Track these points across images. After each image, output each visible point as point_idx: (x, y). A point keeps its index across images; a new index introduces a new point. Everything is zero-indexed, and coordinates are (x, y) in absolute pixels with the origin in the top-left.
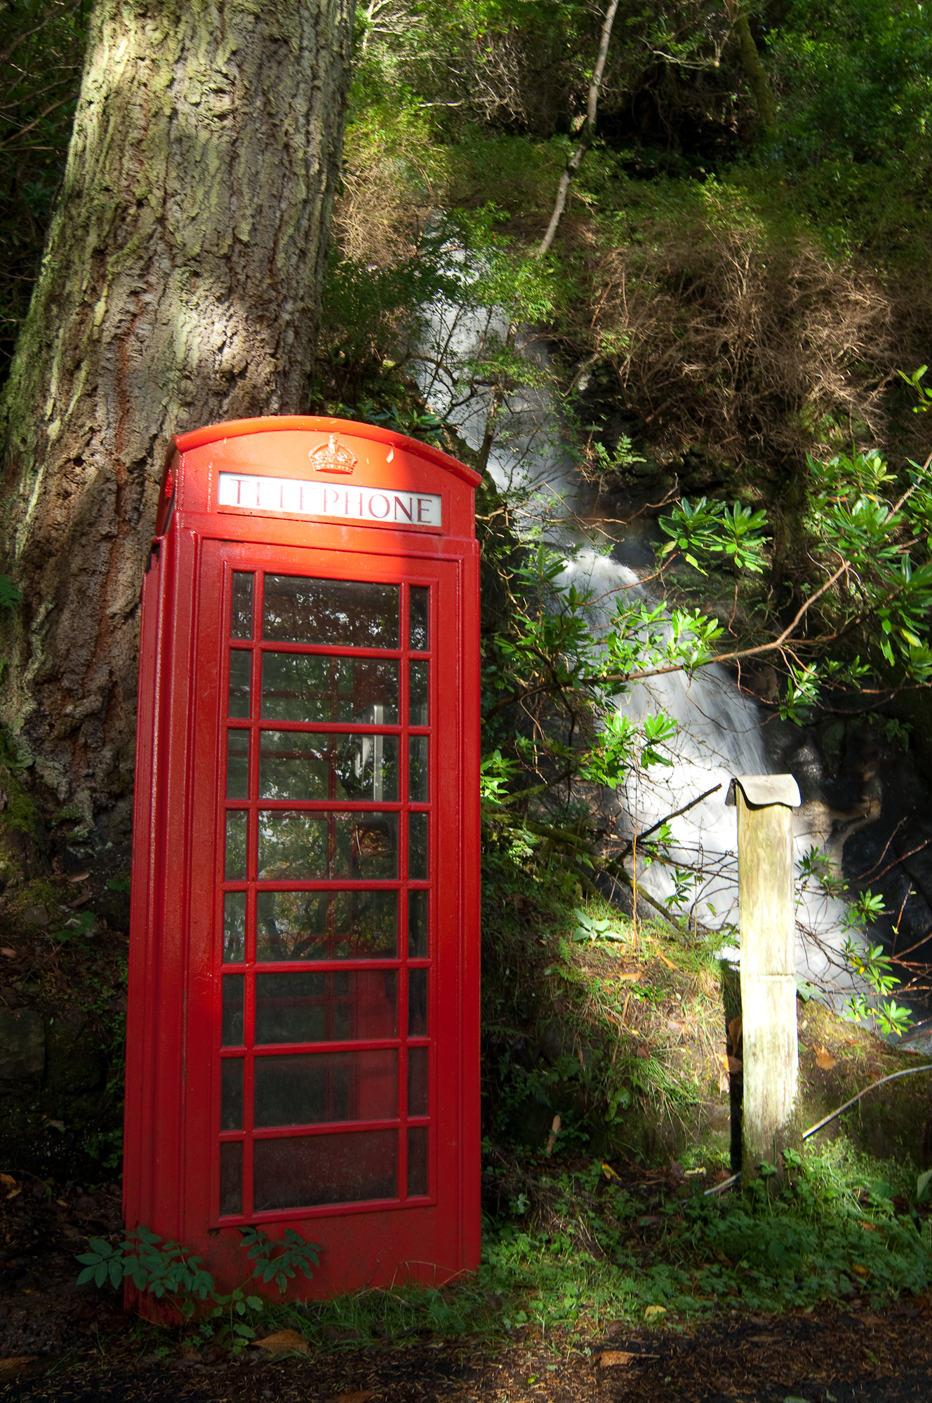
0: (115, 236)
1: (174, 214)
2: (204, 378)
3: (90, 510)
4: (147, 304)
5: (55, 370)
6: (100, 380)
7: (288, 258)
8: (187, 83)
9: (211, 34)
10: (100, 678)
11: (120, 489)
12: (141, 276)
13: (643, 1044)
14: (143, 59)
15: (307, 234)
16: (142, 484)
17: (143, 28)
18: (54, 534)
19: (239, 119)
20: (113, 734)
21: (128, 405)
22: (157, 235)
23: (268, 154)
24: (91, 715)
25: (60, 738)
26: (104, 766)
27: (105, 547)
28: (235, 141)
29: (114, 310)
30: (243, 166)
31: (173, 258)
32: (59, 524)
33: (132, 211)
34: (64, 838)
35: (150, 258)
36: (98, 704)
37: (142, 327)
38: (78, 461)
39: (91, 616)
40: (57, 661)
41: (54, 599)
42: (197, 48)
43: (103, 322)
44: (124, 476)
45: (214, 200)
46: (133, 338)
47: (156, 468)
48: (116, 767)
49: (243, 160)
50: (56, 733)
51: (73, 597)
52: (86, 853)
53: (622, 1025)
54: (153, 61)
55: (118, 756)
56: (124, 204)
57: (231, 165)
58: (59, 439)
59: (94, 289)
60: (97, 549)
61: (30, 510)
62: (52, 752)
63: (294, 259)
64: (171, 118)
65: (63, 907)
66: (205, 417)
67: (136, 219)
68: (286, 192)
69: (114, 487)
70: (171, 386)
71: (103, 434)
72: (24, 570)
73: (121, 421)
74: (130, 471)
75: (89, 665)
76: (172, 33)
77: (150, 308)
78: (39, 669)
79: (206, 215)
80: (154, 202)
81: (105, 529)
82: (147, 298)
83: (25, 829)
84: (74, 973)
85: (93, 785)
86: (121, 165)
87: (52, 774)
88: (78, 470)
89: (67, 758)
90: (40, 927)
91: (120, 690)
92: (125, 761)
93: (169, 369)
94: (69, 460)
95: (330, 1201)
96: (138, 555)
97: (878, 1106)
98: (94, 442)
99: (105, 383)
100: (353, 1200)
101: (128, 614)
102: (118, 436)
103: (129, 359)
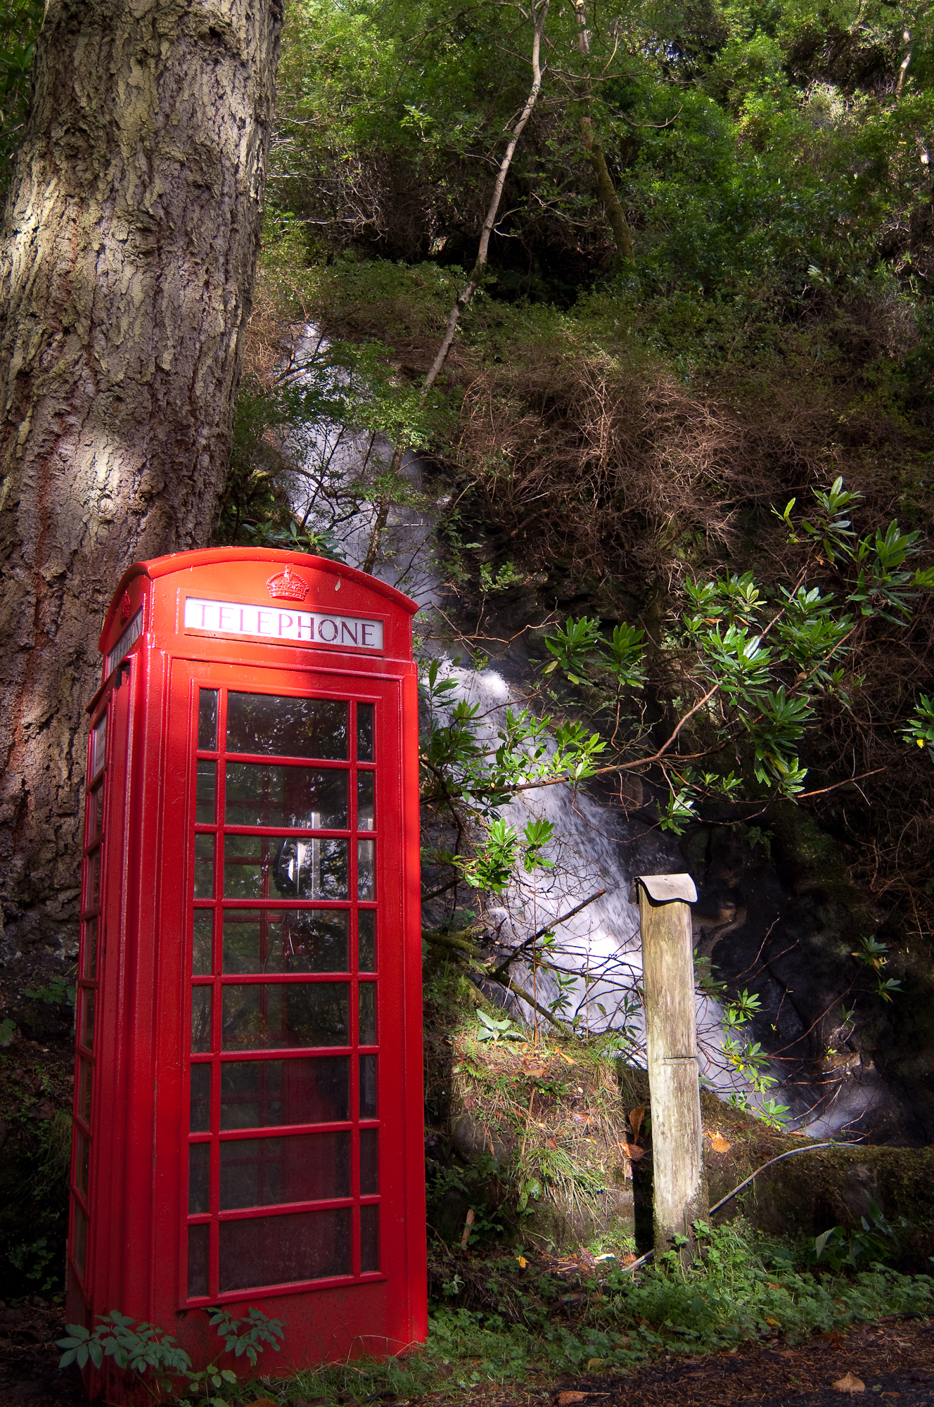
0: (41, 360)
1: (100, 343)
2: (124, 498)
3: (9, 622)
4: (72, 425)
6: (22, 497)
7: (206, 387)
8: (115, 222)
9: (140, 177)
10: (14, 787)
11: (39, 602)
12: (66, 399)
13: (551, 1137)
14: (72, 197)
15: (223, 366)
16: (61, 598)
17: (74, 168)
19: (163, 257)
20: (24, 843)
21: (49, 522)
22: (83, 361)
23: (189, 290)
24: (2, 824)
26: (15, 875)
27: (21, 658)
28: (159, 277)
29: (38, 430)
30: (165, 300)
31: (97, 383)
33: (58, 337)
35: (75, 382)
36: (10, 812)
37: (66, 448)
39: (6, 725)
42: (126, 189)
43: (27, 441)
44: (44, 590)
45: (137, 331)
46: (56, 457)
47: (76, 582)
48: (27, 876)
49: (166, 294)
54: (81, 199)
55: (30, 864)
56: (50, 330)
57: (155, 300)
59: (18, 409)
60: (13, 660)
63: (211, 388)
64: (98, 253)
66: (124, 534)
67: (62, 346)
68: (206, 326)
69: (33, 600)
70: (92, 503)
71: (24, 550)
73: (42, 536)
74: (50, 585)
75: (1, 774)
76: (102, 175)
77: (75, 430)
79: (130, 344)
80: (81, 330)
81: (24, 641)
82: (72, 419)
85: (4, 894)
86: (49, 294)
91: (31, 799)
92: (36, 869)
93: (90, 488)
95: (289, 1280)
96: (56, 666)
97: (770, 1184)
98: (14, 556)
99: (27, 501)
100: (311, 1277)
101: (44, 725)
102: (38, 550)
103: (53, 477)
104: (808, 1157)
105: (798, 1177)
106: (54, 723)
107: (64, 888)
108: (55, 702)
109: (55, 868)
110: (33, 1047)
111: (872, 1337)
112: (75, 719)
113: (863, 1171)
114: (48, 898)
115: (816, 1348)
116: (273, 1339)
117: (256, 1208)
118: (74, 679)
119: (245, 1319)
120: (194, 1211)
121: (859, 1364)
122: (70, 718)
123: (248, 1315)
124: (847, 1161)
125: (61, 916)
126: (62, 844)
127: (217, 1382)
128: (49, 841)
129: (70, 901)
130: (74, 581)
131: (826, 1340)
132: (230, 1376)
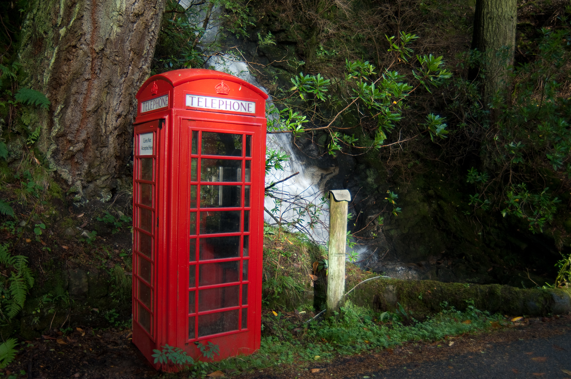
2: (128, 16)
3: (80, 68)
5: (62, 5)
6: (84, 13)
10: (83, 136)
11: (93, 60)
13: (286, 272)
16: (101, 58)
18: (63, 76)
20: (87, 157)
21: (96, 25)
24: (80, 151)
25: (66, 159)
26: (85, 171)
27: (86, 84)
32: (65, 72)
34: (72, 200)
36: (83, 146)
38: (75, 47)
39: (80, 111)
40: (66, 129)
41: (64, 103)
44: (95, 55)
47: (108, 52)
48: (90, 171)
50: (65, 157)
51: (72, 103)
52: (81, 205)
53: (279, 266)
55: (91, 166)
58: (65, 36)
60: (82, 85)
61: (51, 64)
62: (64, 164)
65: (78, 228)
66: (127, 32)
69: (91, 60)
70: (114, 18)
71: (86, 37)
72: (48, 90)
73: (93, 31)
74: (98, 53)
75: (78, 130)
78: (58, 132)
81: (87, 77)
83: (59, 197)
84: (89, 254)
85: (82, 178)
87: (65, 174)
88: (74, 50)
89: (70, 167)
90: (73, 236)
91: (91, 141)
92: (93, 168)
93: (114, 11)
94: (70, 46)
95: (220, 332)
96: (100, 88)
97: (360, 290)
98: (82, 39)
99: (86, 15)
100: (226, 331)
101: (95, 111)
102: (92, 37)
103: (97, 5)
104: (373, 281)
105: (369, 289)
106: (100, 110)
107: (104, 175)
108: (100, 102)
109: (100, 168)
110: (100, 239)
111: (400, 350)
112: (107, 109)
113: (391, 287)
114: (98, 179)
115: (384, 354)
116: (217, 352)
117: (210, 311)
118: (108, 93)
119: (207, 346)
120: (190, 312)
121: (399, 360)
122: (106, 109)
123: (208, 344)
124: (386, 284)
125: (104, 186)
126: (103, 158)
127: (203, 366)
128: (98, 157)
129: (105, 180)
130: (108, 51)
131: (387, 351)
132: (206, 364)
